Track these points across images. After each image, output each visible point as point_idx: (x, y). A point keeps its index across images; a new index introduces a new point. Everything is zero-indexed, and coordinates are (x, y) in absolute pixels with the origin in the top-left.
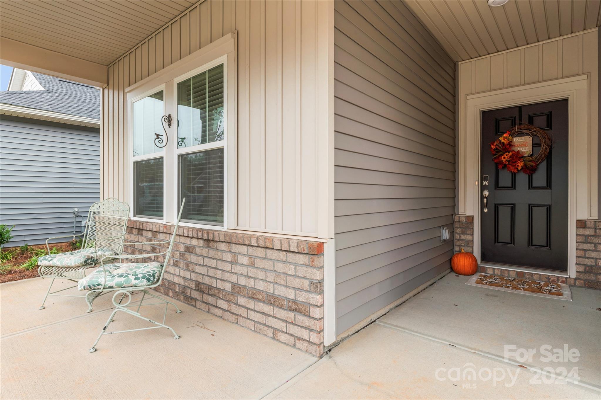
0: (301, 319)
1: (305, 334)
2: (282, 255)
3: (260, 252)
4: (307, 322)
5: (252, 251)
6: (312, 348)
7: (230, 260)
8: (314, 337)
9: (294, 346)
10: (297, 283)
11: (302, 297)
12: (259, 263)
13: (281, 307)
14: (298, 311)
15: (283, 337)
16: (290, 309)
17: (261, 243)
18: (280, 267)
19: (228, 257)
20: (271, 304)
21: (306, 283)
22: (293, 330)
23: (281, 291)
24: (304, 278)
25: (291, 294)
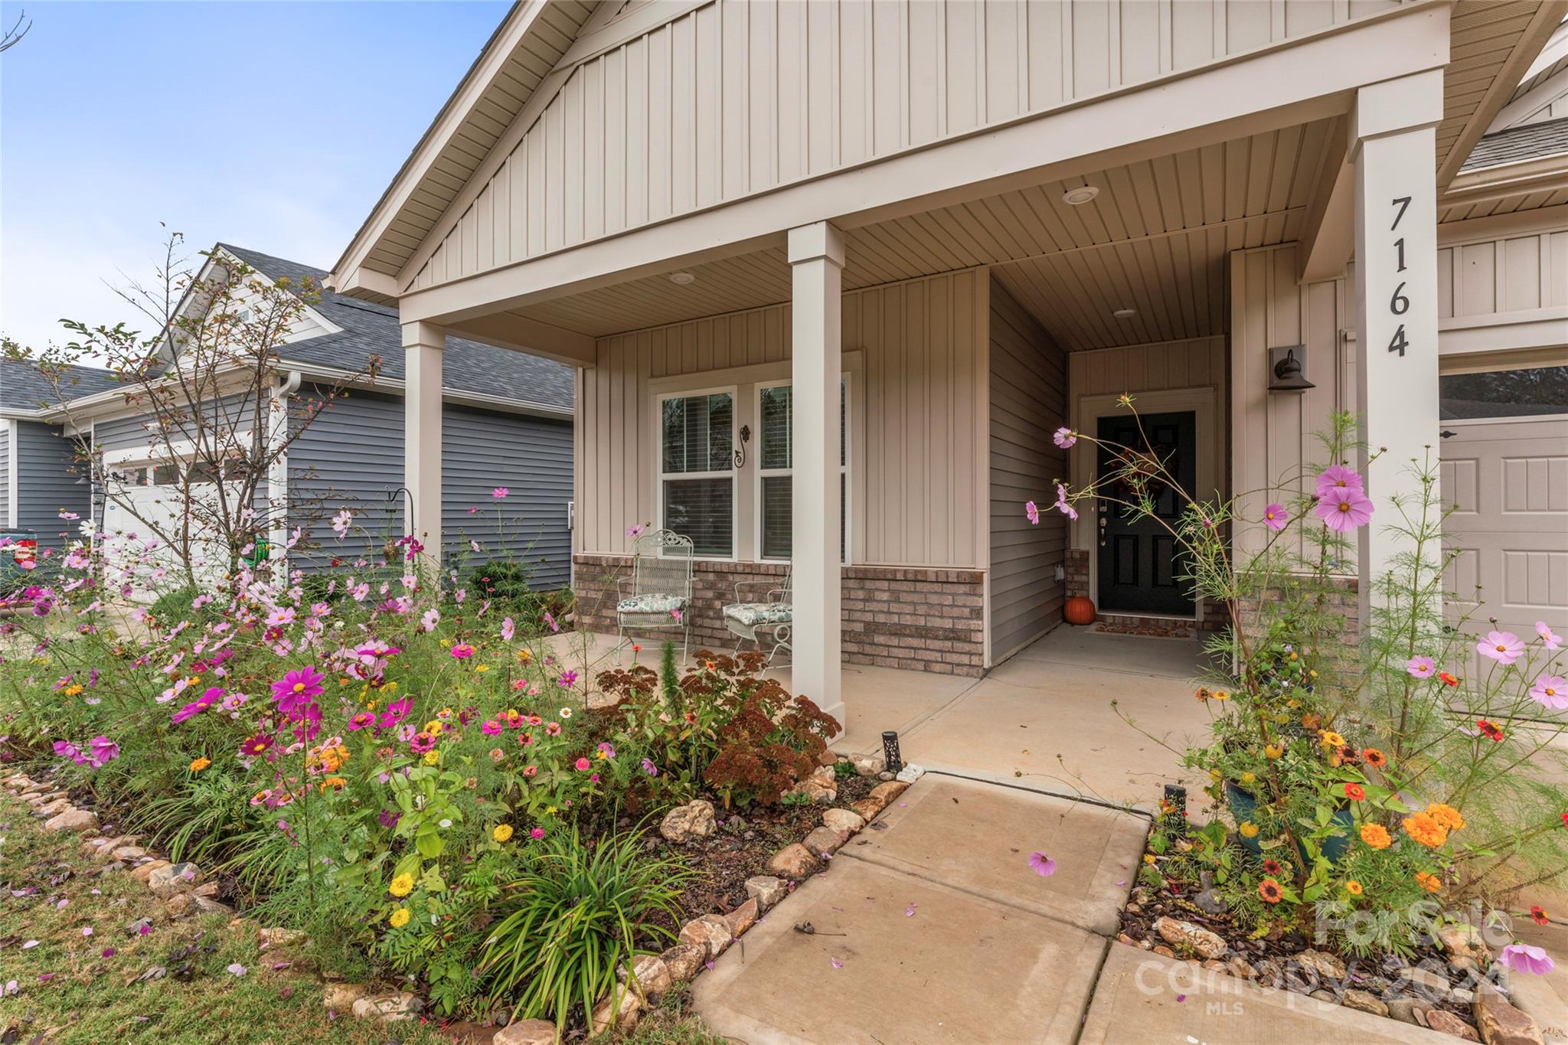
0: (959, 646)
1: (965, 659)
2: (937, 587)
3: (906, 586)
4: (967, 647)
5: (894, 585)
6: (973, 671)
7: (862, 597)
8: (975, 660)
9: (952, 673)
10: (956, 612)
11: (961, 625)
12: (904, 597)
13: (936, 638)
14: (958, 639)
15: (937, 667)
16: (946, 639)
17: (910, 576)
18: (933, 599)
19: (861, 594)
20: (921, 636)
21: (967, 611)
22: (949, 658)
23: (937, 622)
24: (965, 606)
25: (948, 624)
